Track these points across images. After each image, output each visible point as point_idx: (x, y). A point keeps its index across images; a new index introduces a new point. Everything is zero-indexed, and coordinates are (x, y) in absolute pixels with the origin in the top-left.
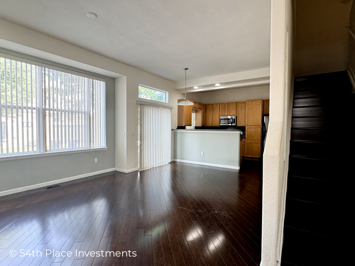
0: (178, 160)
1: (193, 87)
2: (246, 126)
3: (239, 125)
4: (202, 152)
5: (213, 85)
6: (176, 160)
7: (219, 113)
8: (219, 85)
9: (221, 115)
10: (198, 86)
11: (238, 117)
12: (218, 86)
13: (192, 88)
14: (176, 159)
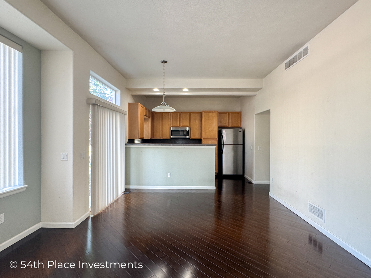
0: (132, 187)
1: (153, 88)
2: (202, 139)
3: (192, 137)
4: (168, 173)
5: (180, 89)
6: (129, 187)
7: (169, 124)
8: (187, 90)
9: (172, 126)
10: (159, 88)
11: (191, 128)
12: (185, 92)
13: (150, 90)
14: (129, 185)
